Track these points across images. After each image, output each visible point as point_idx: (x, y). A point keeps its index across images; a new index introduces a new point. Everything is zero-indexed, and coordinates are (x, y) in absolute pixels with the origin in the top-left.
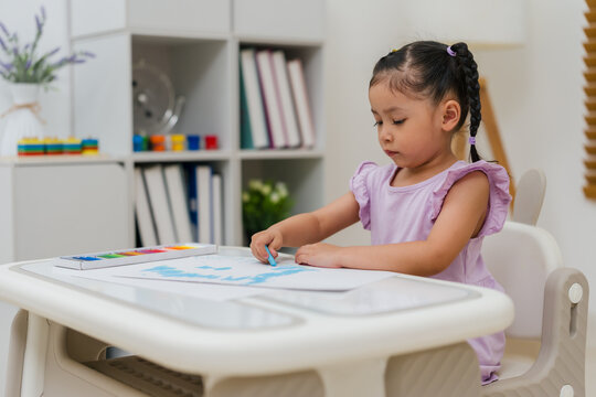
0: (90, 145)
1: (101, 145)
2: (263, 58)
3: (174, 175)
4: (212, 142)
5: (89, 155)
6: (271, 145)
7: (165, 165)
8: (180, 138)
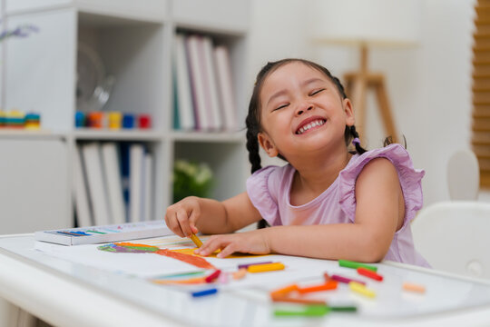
0: (32, 119)
1: (44, 120)
2: (193, 43)
3: (110, 153)
4: (145, 122)
5: (31, 129)
6: (197, 127)
7: (102, 142)
8: (116, 117)
